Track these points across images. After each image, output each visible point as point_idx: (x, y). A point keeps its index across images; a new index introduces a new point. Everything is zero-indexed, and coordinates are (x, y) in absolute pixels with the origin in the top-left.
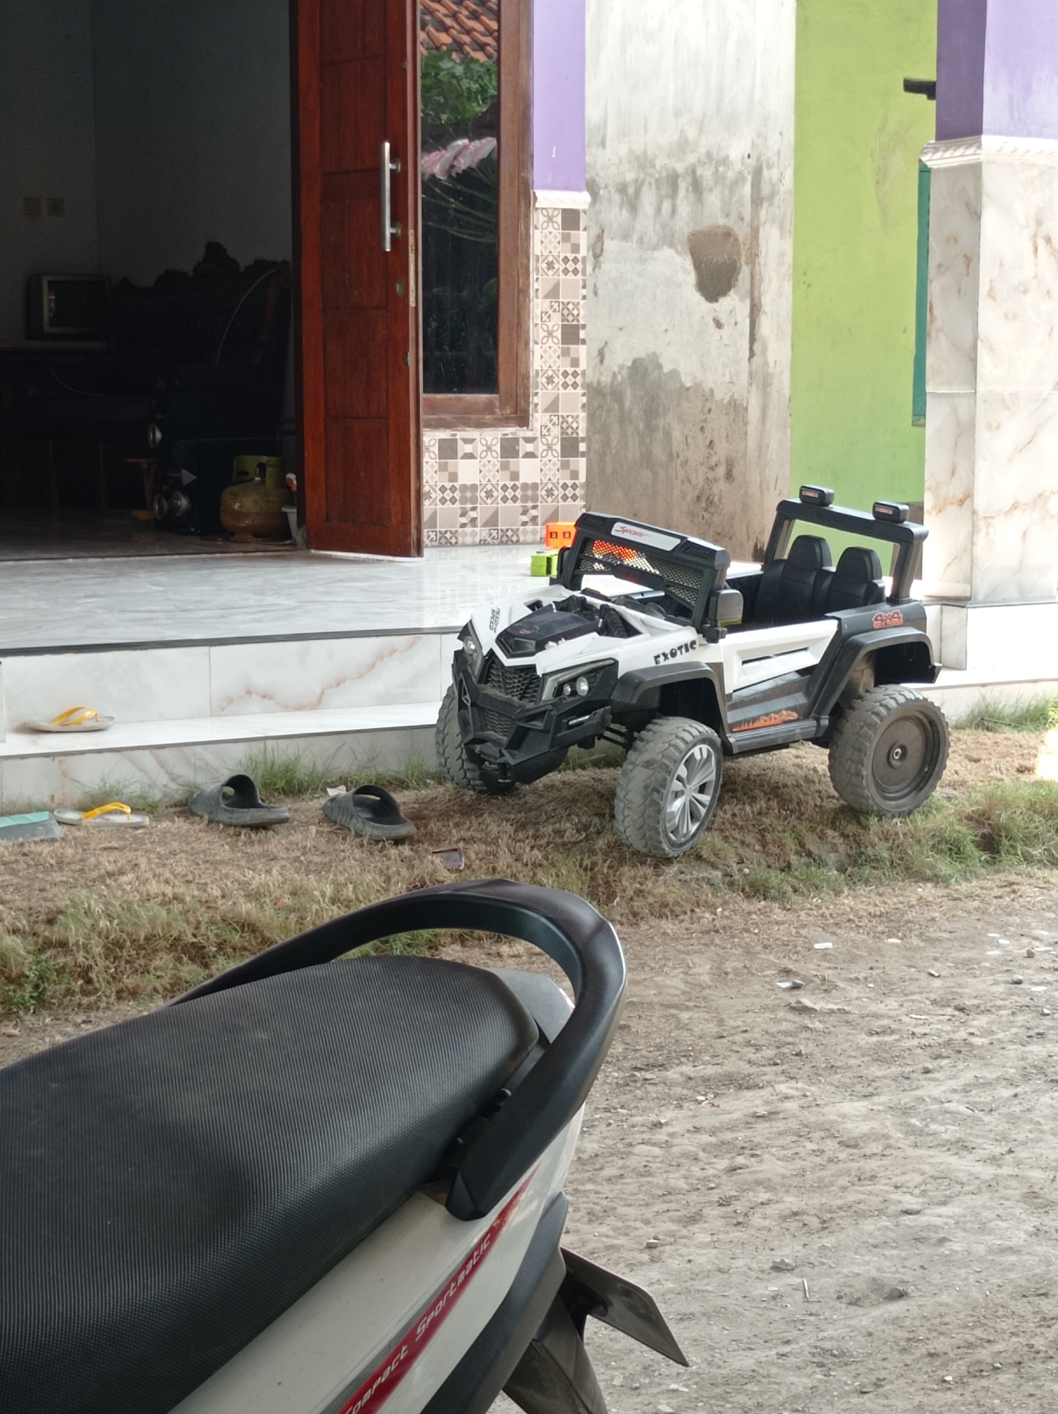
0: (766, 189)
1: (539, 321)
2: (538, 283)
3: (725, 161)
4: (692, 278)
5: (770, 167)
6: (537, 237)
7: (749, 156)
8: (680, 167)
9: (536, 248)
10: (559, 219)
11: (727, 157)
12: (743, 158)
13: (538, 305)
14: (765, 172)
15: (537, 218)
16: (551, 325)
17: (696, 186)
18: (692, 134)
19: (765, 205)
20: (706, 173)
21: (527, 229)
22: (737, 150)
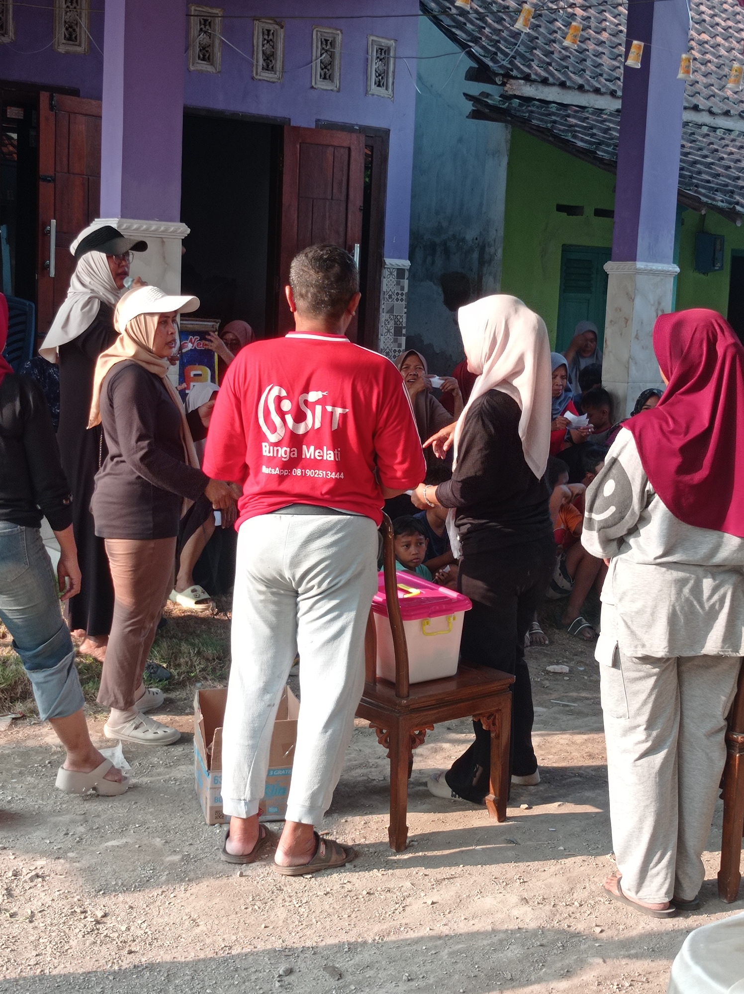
0: (487, 257)
1: (383, 324)
2: (384, 306)
3: (463, 240)
4: (442, 298)
5: (490, 246)
6: (385, 282)
7: (477, 239)
8: (437, 240)
9: (384, 288)
10: (395, 273)
11: (465, 238)
12: (473, 239)
13: (384, 316)
14: (487, 249)
15: (386, 273)
16: (389, 326)
17: (447, 252)
18: (445, 224)
19: (486, 265)
20: (452, 245)
21: (380, 278)
22: (470, 235)
